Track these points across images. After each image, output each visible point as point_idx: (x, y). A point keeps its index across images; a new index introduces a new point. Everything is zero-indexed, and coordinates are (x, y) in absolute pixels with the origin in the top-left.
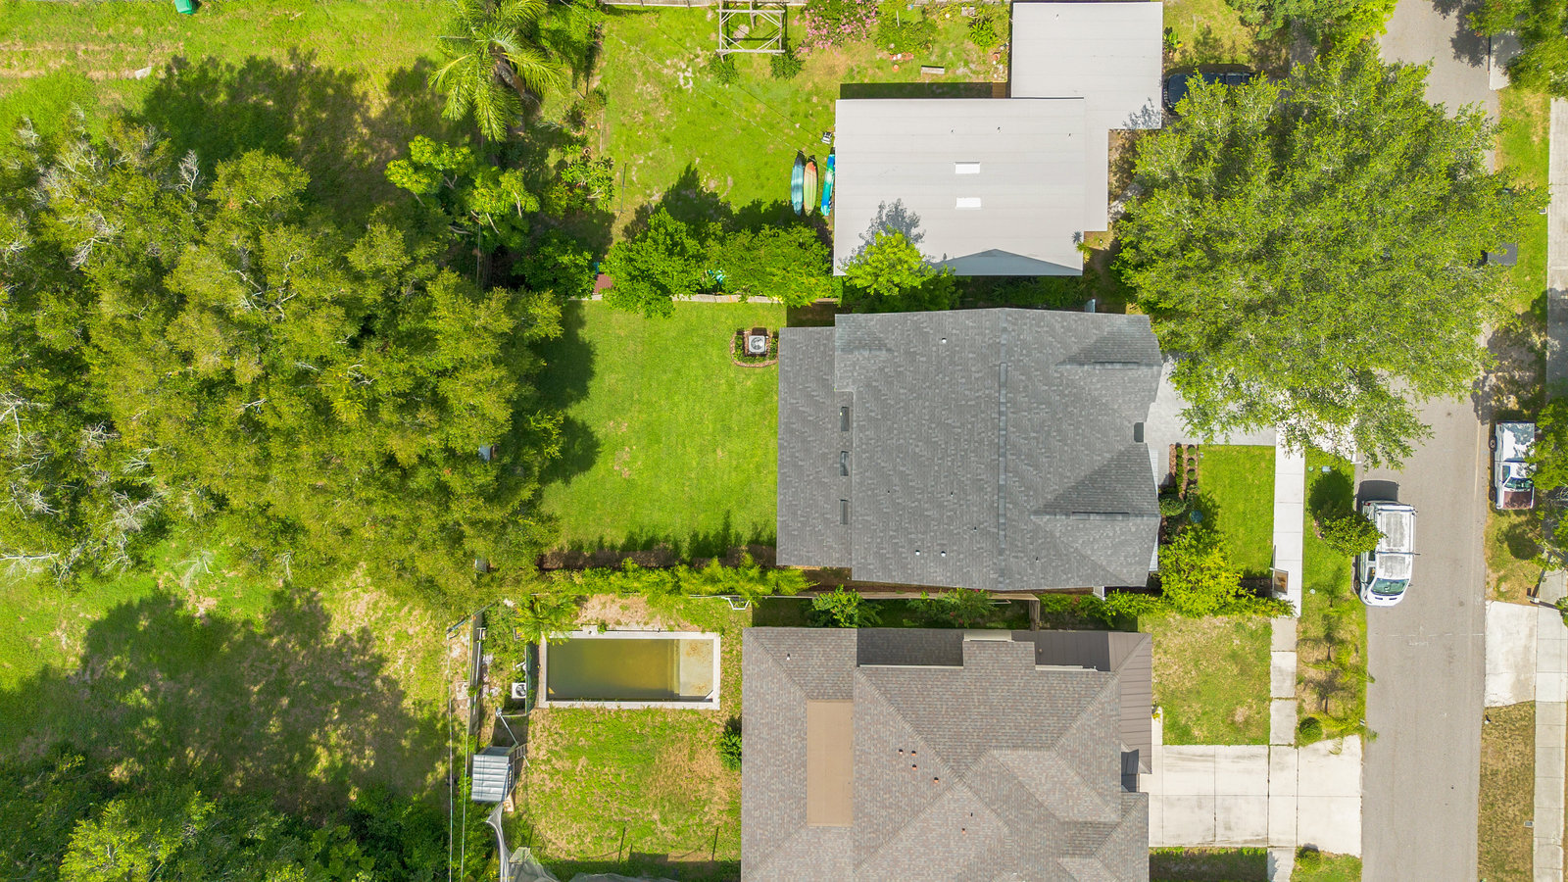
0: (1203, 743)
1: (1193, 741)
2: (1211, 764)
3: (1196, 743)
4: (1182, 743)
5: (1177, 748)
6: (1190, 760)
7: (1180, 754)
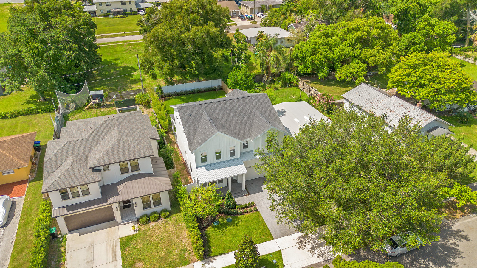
0: (122, 253)
1: (123, 248)
2: (111, 260)
3: (122, 251)
4: (121, 245)
5: (119, 244)
6: (113, 251)
7: (116, 246)
